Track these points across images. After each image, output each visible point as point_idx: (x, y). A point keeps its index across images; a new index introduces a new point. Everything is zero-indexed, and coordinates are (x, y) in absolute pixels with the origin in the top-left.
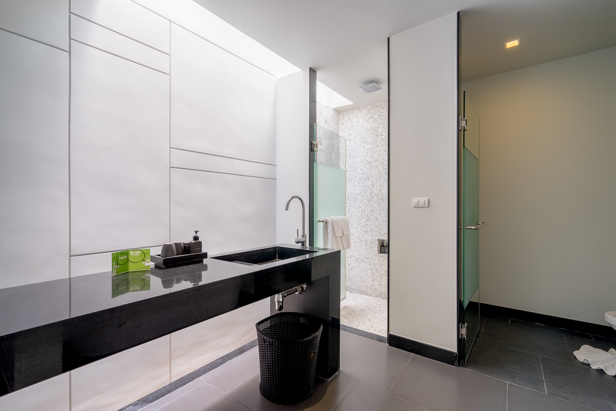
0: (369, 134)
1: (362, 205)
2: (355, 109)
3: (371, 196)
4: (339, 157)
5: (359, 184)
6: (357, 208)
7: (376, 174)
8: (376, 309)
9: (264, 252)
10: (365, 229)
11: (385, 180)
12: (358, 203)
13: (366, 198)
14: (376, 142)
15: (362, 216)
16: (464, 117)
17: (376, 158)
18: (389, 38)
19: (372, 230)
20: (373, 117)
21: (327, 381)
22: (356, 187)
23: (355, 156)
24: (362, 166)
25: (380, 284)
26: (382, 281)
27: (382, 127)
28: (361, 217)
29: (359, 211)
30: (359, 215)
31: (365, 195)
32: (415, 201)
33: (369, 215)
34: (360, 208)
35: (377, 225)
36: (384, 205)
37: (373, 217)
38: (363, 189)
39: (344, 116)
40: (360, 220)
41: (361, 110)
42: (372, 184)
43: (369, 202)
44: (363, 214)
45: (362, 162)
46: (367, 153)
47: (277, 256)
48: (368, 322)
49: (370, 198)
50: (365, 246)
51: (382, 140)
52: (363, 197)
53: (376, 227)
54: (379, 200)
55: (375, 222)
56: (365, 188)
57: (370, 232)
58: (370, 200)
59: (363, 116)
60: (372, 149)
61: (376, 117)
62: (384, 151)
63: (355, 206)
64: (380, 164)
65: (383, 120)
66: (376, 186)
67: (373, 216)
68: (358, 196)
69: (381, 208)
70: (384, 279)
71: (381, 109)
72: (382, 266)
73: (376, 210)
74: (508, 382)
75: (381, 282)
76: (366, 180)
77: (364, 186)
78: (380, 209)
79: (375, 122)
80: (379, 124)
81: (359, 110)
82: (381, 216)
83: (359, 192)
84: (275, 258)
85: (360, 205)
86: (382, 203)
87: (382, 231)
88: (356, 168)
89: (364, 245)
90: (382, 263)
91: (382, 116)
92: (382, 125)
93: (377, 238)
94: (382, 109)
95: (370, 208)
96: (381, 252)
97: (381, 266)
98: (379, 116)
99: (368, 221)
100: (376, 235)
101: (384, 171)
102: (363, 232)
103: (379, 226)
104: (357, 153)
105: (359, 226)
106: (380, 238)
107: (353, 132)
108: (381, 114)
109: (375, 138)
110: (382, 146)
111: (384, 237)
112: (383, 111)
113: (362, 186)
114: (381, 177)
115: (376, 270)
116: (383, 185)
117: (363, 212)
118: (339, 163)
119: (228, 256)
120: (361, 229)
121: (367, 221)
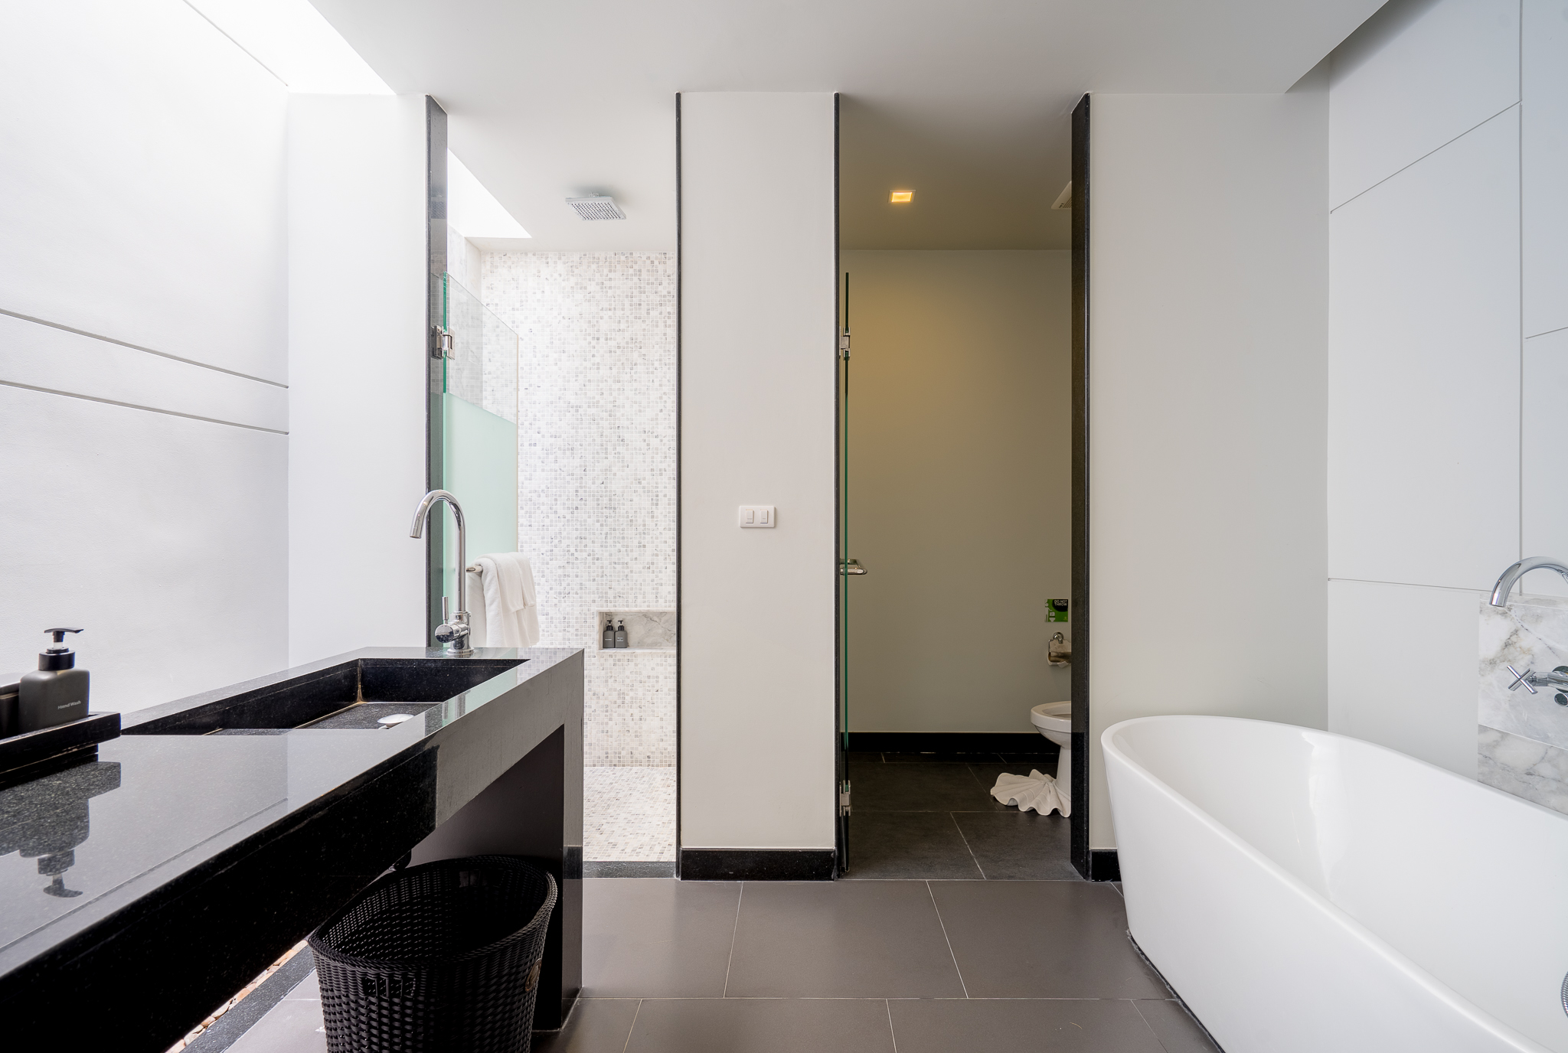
0: (573, 330)
1: (552, 521)
2: (530, 255)
3: (579, 498)
4: (482, 382)
5: (543, 462)
6: (538, 529)
7: (594, 440)
8: (606, 796)
9: (318, 682)
10: (562, 587)
11: (617, 456)
12: (542, 515)
13: (564, 504)
14: (593, 356)
15: (552, 551)
16: (847, 329)
17: (594, 398)
18: (678, 96)
19: (581, 589)
20: (585, 288)
21: (558, 1033)
22: (535, 471)
23: (531, 385)
24: (552, 415)
25: (605, 730)
26: (611, 719)
27: (610, 317)
28: (549, 553)
29: (543, 538)
30: (543, 550)
31: (560, 496)
32: (743, 512)
33: (572, 550)
34: (548, 530)
35: (595, 574)
36: (615, 521)
37: (585, 555)
38: (556, 479)
39: (497, 267)
40: (548, 564)
41: (549, 260)
42: (581, 466)
43: (572, 513)
44: (556, 546)
45: (552, 403)
46: (569, 381)
47: (359, 691)
48: (598, 835)
49: (576, 503)
50: (561, 634)
51: (610, 352)
52: (556, 500)
53: (594, 580)
54: (602, 509)
55: (589, 567)
56: (560, 474)
57: (575, 595)
58: (577, 508)
59: (555, 279)
60: (581, 373)
61: (592, 287)
62: (614, 381)
63: (530, 526)
64: (604, 413)
65: (613, 299)
66: (594, 470)
67: (585, 551)
68: (539, 496)
69: (606, 529)
70: (615, 715)
71: (606, 271)
72: (611, 681)
73: (594, 534)
74: (927, 880)
75: (607, 724)
76: (564, 453)
77: (559, 470)
78: (604, 532)
79: (589, 301)
80: (602, 309)
81: (544, 260)
82: (606, 551)
83: (543, 487)
84: (354, 699)
85: (547, 522)
86: (611, 517)
87: (609, 591)
88: (535, 420)
89: (560, 631)
90: (609, 674)
91: (610, 288)
92: (610, 313)
93: (595, 608)
94: (610, 271)
95: (577, 530)
96: (605, 646)
97: (607, 681)
98: (602, 288)
99: (571, 565)
100: (594, 601)
101: (615, 433)
102: (555, 596)
103: (602, 576)
104: (539, 377)
105: (543, 579)
106: (605, 609)
107: (526, 318)
108: (607, 284)
109: (590, 343)
110: (611, 368)
111: (616, 604)
112: (611, 275)
113: (551, 470)
114: (606, 449)
115: (594, 694)
116: (613, 468)
117: (556, 541)
118: (482, 400)
119: (185, 717)
120: (551, 589)
121: (566, 565)
